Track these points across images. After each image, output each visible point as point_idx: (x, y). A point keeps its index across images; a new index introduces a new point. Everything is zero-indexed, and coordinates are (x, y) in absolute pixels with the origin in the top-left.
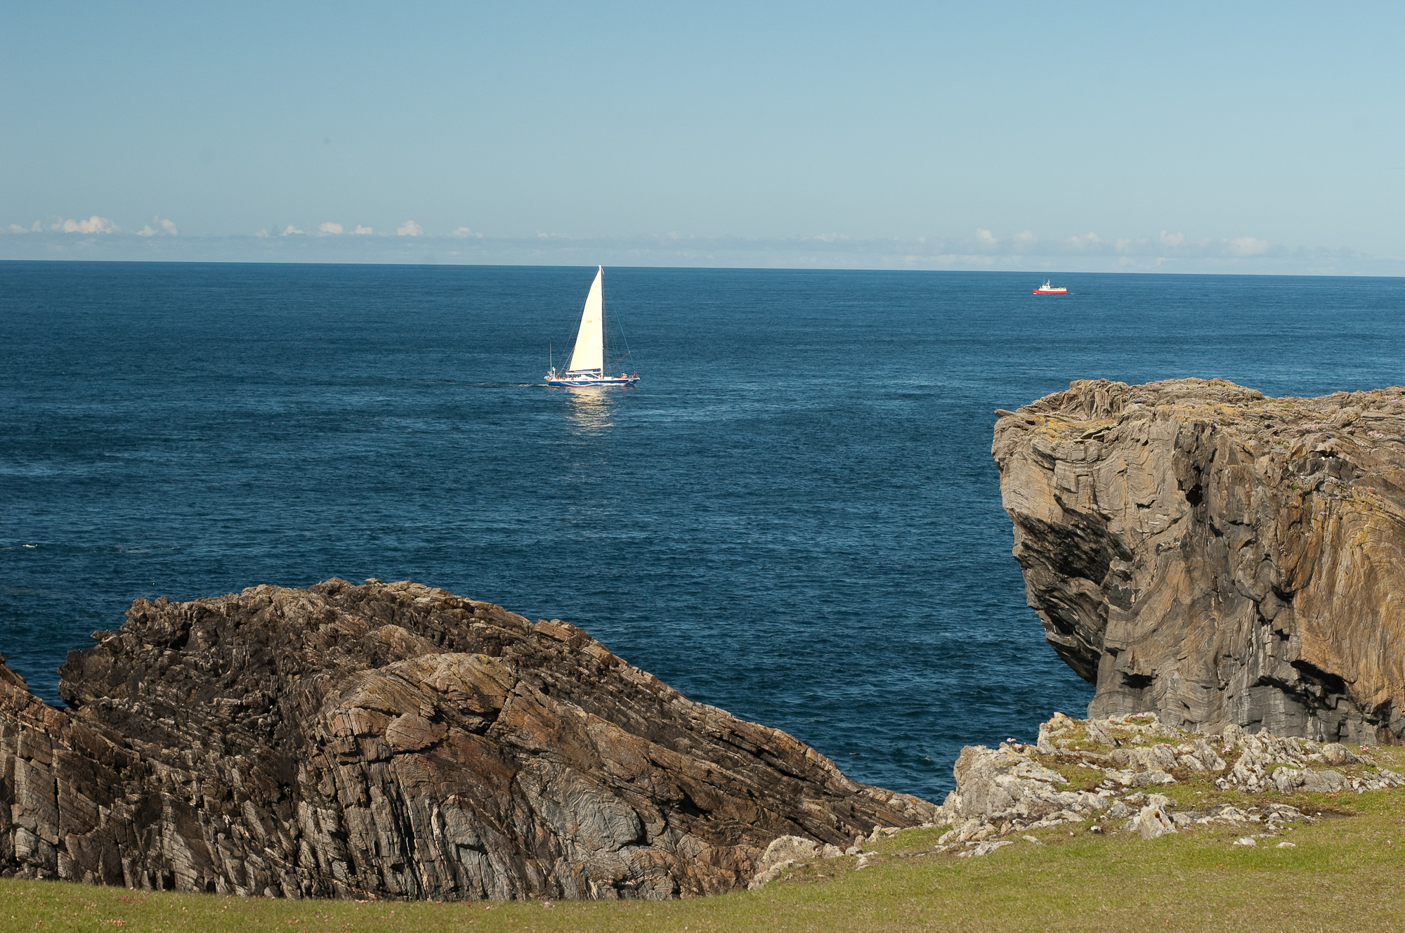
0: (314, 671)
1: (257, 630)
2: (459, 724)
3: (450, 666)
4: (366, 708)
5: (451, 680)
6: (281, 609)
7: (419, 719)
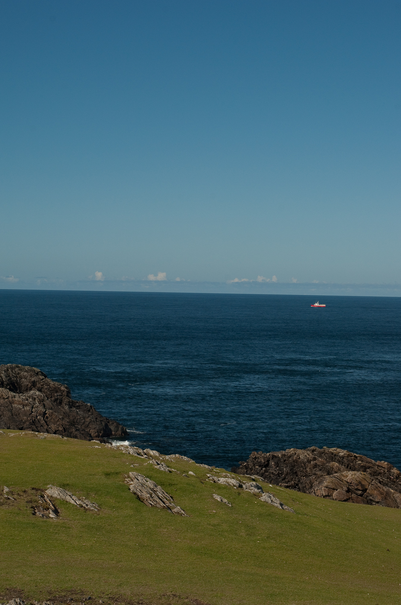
0: (310, 476)
1: (291, 462)
2: (355, 493)
3: (352, 475)
4: (327, 488)
5: (353, 480)
6: (299, 456)
7: (343, 491)
